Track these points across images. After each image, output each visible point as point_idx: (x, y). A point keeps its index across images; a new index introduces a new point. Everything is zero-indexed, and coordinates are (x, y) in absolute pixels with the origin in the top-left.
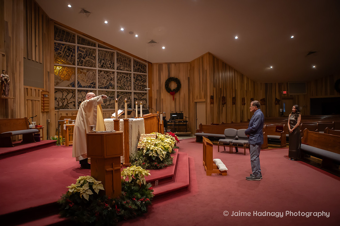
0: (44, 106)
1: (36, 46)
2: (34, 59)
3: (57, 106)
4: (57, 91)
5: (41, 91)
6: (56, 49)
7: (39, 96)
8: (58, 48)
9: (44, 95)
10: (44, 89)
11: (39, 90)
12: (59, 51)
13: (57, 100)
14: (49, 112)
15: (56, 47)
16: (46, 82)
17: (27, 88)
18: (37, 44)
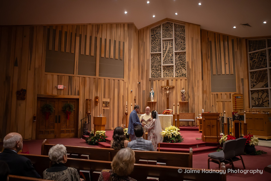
0: (236, 106)
1: (225, 64)
2: (223, 73)
3: (254, 105)
4: (253, 92)
5: (232, 93)
6: (251, 59)
7: (230, 98)
8: (253, 57)
9: (235, 97)
10: (237, 92)
11: (230, 94)
12: (254, 59)
13: (254, 99)
14: (243, 109)
15: (251, 57)
16: (239, 87)
17: (217, 94)
18: (227, 62)
